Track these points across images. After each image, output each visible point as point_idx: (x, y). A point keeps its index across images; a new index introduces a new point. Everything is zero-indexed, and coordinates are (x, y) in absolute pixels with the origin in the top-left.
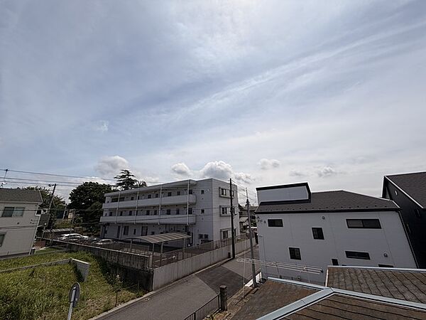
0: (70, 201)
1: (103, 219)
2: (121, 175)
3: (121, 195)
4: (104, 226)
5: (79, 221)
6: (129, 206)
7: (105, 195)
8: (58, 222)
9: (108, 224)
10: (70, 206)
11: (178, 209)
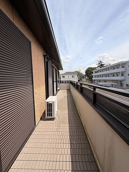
0: (85, 74)
1: (93, 79)
2: (98, 63)
3: (97, 71)
4: (94, 80)
5: (88, 79)
6: (100, 74)
7: (93, 71)
8: (83, 79)
9: (95, 80)
10: (85, 75)
11: (117, 74)
